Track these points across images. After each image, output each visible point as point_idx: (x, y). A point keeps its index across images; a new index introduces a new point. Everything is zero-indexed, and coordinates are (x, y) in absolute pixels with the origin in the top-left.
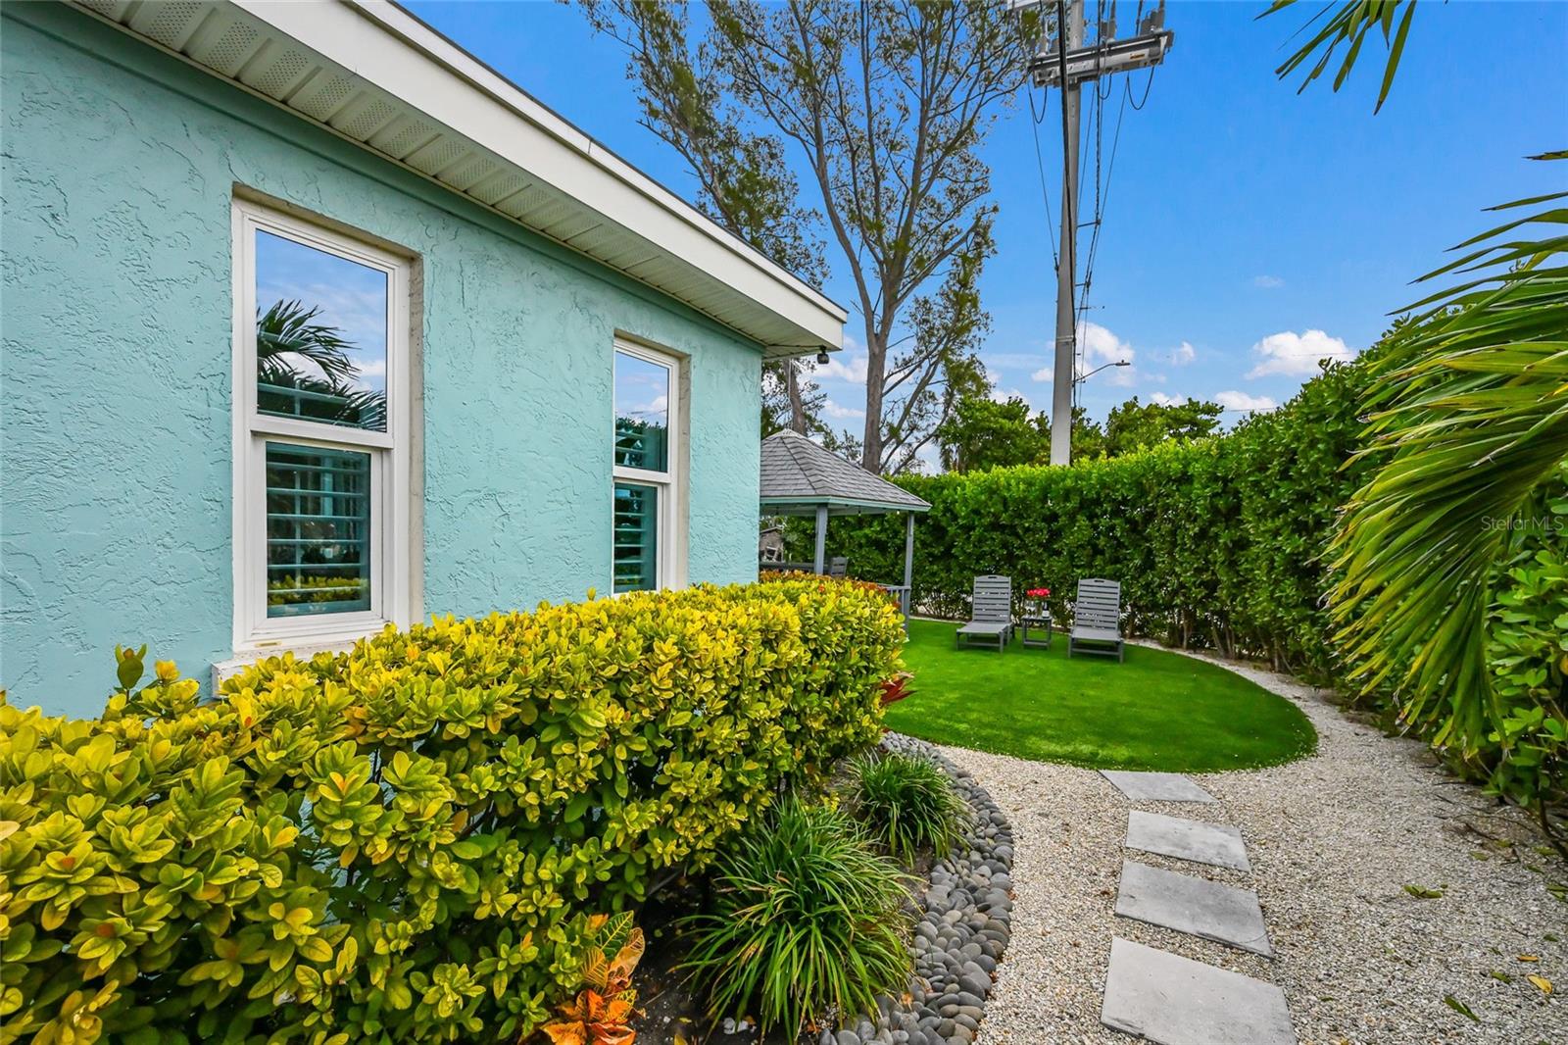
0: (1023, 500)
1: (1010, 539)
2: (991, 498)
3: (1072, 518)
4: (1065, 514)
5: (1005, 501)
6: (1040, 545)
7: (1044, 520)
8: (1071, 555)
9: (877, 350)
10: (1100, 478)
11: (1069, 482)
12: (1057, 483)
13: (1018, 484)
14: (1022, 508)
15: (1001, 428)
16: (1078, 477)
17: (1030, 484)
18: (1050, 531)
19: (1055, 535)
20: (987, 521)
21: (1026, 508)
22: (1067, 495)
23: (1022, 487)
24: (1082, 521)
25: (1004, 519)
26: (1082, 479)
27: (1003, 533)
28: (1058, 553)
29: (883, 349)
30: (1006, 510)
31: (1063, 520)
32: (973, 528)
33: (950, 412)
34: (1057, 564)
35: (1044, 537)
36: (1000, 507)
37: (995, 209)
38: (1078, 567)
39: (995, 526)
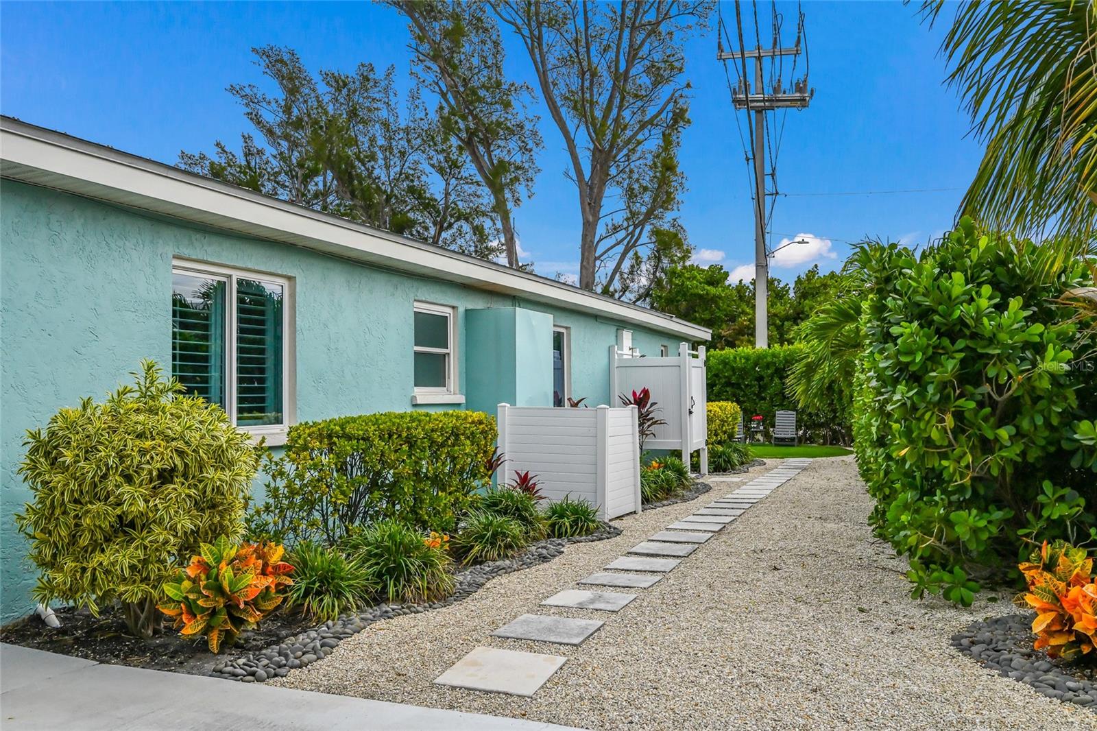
0: (743, 369)
1: (738, 391)
2: (725, 367)
3: (772, 380)
4: (768, 377)
5: (733, 369)
6: (755, 394)
7: (756, 380)
8: (771, 399)
9: (591, 219)
10: (785, 358)
11: (769, 359)
12: (762, 360)
13: (740, 359)
14: (744, 373)
15: (707, 294)
16: (774, 355)
17: (747, 358)
18: (760, 387)
19: (763, 388)
20: (723, 381)
21: (746, 373)
22: (768, 366)
23: (743, 361)
24: (777, 380)
25: (734, 380)
26: (776, 357)
27: (733, 387)
28: (764, 399)
29: (597, 218)
30: (734, 374)
31: (766, 380)
32: (715, 385)
33: (658, 274)
34: (764, 405)
35: (756, 390)
36: (731, 373)
37: (688, 85)
38: (775, 406)
39: (729, 384)
